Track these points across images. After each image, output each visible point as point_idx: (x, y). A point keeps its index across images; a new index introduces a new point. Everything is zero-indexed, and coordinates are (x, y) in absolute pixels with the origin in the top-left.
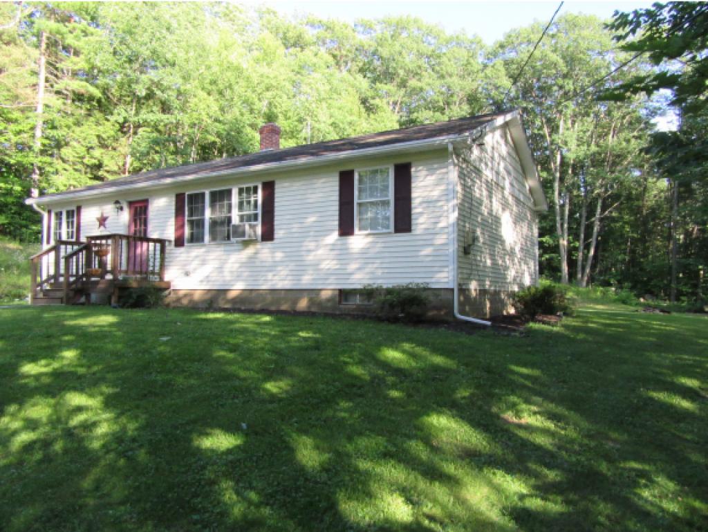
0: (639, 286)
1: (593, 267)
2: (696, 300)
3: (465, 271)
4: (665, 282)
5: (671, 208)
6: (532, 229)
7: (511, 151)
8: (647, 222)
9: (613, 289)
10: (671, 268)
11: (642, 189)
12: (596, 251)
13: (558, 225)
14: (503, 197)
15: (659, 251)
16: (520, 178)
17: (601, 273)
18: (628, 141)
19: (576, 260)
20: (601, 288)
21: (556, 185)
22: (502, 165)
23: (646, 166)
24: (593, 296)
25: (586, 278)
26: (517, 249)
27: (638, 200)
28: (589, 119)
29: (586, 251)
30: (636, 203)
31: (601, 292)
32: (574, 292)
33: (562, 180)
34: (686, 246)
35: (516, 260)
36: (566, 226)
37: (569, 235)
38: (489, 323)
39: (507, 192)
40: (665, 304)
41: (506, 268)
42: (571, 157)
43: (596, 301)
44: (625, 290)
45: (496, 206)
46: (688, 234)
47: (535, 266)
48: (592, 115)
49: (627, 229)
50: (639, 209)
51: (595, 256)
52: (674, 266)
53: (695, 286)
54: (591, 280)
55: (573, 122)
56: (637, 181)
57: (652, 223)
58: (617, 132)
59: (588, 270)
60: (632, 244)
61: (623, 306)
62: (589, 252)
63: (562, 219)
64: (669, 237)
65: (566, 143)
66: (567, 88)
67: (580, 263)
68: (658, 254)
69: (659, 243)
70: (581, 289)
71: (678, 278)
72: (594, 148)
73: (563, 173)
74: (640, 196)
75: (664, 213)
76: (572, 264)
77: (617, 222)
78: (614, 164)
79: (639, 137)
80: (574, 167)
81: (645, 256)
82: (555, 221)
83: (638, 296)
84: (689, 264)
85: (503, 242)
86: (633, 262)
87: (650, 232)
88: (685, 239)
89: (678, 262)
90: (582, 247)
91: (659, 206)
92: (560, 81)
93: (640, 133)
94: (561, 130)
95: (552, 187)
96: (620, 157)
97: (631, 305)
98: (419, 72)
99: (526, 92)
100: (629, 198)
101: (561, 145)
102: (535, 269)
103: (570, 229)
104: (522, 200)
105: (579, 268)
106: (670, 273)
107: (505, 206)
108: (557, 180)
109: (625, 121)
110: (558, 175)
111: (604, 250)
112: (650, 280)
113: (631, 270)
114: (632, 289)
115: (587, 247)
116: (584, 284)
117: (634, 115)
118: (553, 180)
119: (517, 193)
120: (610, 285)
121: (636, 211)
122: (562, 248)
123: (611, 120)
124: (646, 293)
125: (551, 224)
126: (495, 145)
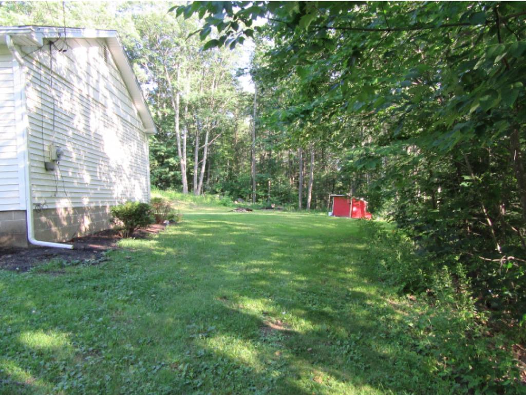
0: (234, 193)
1: (205, 180)
2: (267, 201)
3: (47, 189)
4: (250, 189)
5: (252, 140)
6: (142, 149)
7: (113, 71)
8: (238, 149)
9: (218, 195)
10: (252, 179)
11: (234, 126)
12: (206, 169)
13: (180, 150)
14: (105, 115)
15: (245, 169)
16: (127, 101)
17: (210, 184)
18: (225, 91)
19: (193, 176)
20: (210, 196)
21: (177, 119)
22: (102, 84)
23: (237, 110)
24: (205, 201)
25: (200, 189)
26: (126, 166)
27: (232, 133)
28: (199, 73)
29: (199, 169)
30: (231, 136)
31: (210, 198)
32: (191, 199)
33: (181, 116)
34: (261, 165)
35: (124, 176)
36: (185, 150)
37: (187, 157)
38: (70, 246)
39: (110, 112)
40: (249, 204)
41: (112, 183)
42: (187, 99)
43: (207, 205)
44: (225, 196)
45: (96, 123)
46: (262, 158)
47: (147, 181)
48: (201, 70)
49: (226, 153)
50: (233, 139)
51: (206, 173)
52: (255, 179)
53: (266, 191)
54: (204, 190)
55: (188, 73)
56: (231, 120)
57: (242, 149)
58: (218, 83)
59: (201, 183)
60: (230, 164)
61: (225, 207)
62: (201, 170)
63: (182, 145)
64: (251, 160)
65: (183, 88)
66: (182, 45)
67: (195, 178)
68: (245, 171)
69: (245, 163)
70: (196, 197)
71: (257, 186)
72: (202, 94)
73: (182, 110)
74: (234, 132)
75: (249, 143)
76: (190, 178)
77: (219, 148)
78: (217, 107)
79: (231, 90)
80: (190, 107)
81: (238, 172)
82: (176, 146)
83: (234, 200)
84: (263, 177)
85: (106, 159)
86: (231, 177)
87: (240, 156)
88: (260, 160)
89: (256, 176)
90: (196, 166)
91: (245, 139)
92: (176, 40)
93: (232, 86)
94: (179, 78)
95: (174, 121)
96: (220, 102)
97: (229, 206)
98: (56, 9)
99: (152, 44)
100: (227, 133)
101: (179, 89)
102: (147, 184)
103: (187, 152)
104: (129, 121)
105: (195, 181)
106: (252, 184)
107: (108, 123)
108: (178, 115)
109: (222, 77)
110: (178, 111)
111: (212, 168)
112: (241, 188)
113: (230, 182)
114: (230, 194)
115: (200, 166)
116: (199, 192)
117: (227, 72)
118: (174, 116)
119: (123, 114)
120: (216, 193)
121: (232, 141)
122: (182, 166)
123: (213, 75)
124: (238, 198)
125: (174, 148)
126: (92, 62)
